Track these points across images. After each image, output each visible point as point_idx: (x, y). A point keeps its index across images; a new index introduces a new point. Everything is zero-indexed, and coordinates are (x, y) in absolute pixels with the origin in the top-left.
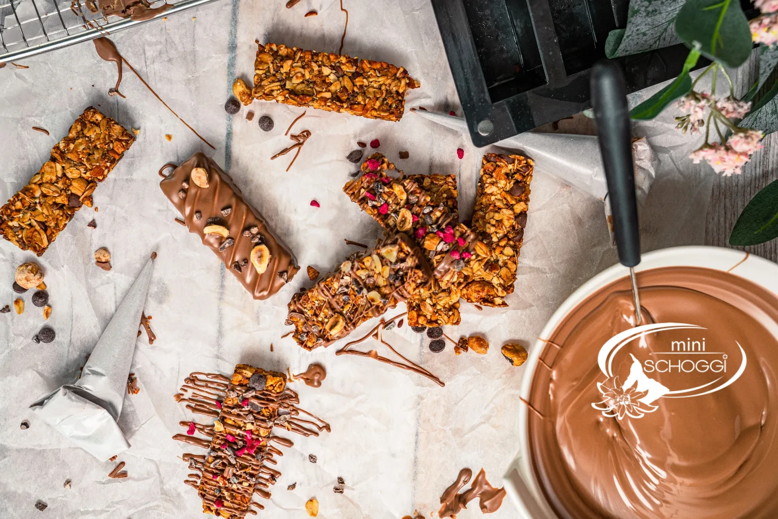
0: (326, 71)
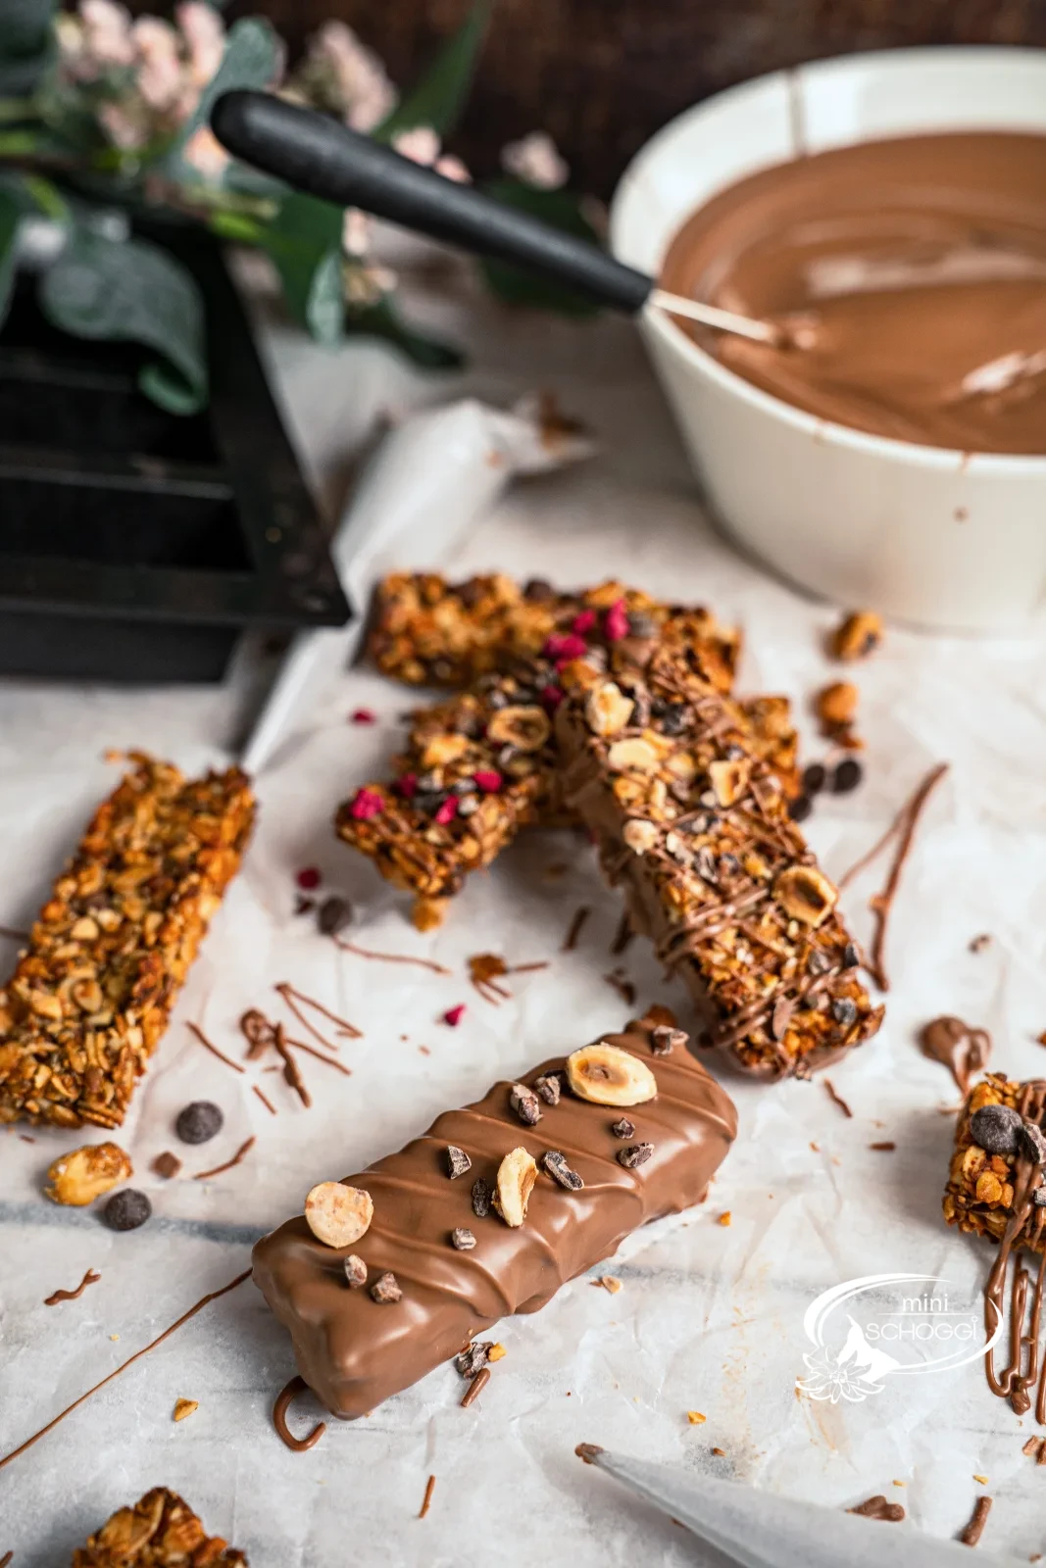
0: (86, 929)
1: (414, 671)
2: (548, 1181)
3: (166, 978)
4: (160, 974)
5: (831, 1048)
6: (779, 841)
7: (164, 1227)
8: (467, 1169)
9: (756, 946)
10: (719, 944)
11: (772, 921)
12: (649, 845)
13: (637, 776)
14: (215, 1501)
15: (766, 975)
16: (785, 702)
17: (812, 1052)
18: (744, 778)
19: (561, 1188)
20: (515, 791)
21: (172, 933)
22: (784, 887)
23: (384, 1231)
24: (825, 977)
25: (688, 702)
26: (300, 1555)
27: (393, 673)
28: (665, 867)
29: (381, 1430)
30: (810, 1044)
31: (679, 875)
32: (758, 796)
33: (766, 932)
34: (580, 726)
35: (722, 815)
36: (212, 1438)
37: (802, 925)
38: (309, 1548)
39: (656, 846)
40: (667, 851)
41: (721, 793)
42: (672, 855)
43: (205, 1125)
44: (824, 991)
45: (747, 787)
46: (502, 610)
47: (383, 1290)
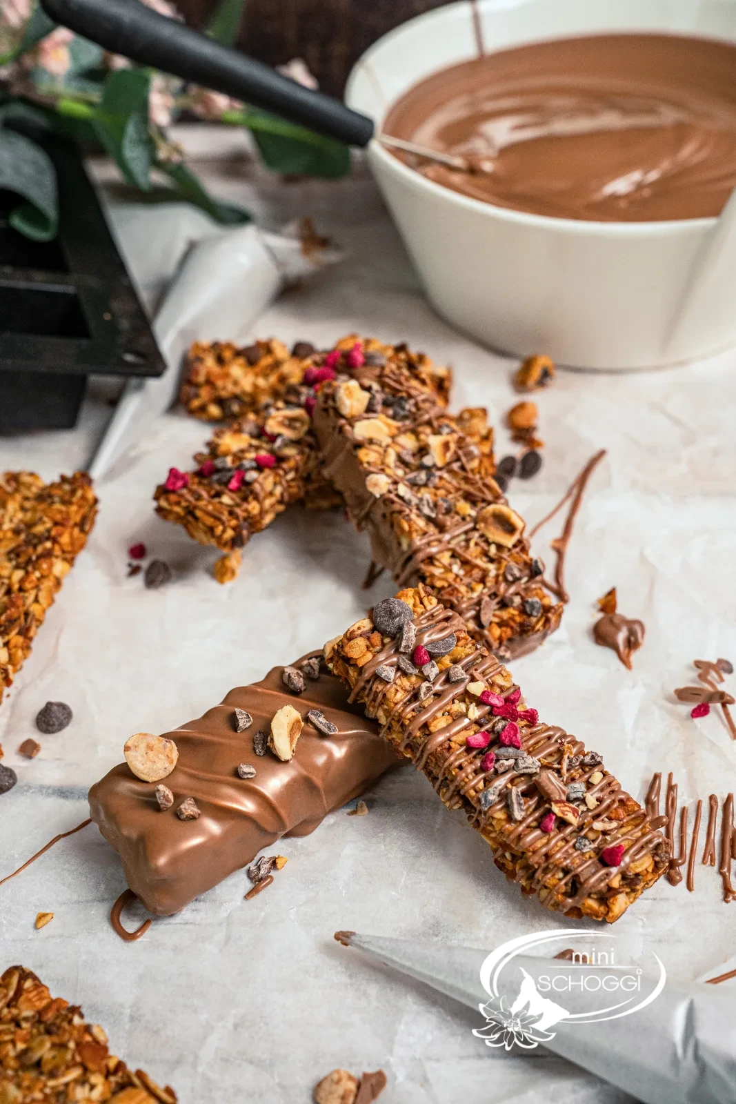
1: (214, 410)
2: (312, 730)
3: (27, 614)
4: (22, 609)
5: (525, 636)
6: (480, 490)
7: (27, 791)
8: (249, 724)
9: (465, 563)
10: (438, 560)
11: (476, 544)
12: (384, 490)
13: (375, 447)
14: (63, 980)
15: (474, 584)
16: (484, 411)
17: (510, 640)
18: (453, 446)
19: (322, 735)
20: (285, 466)
21: (30, 582)
22: (485, 520)
23: (186, 769)
24: (518, 583)
25: (410, 396)
26: (128, 1015)
27: (198, 413)
28: (396, 507)
29: (191, 923)
30: (509, 631)
31: (407, 511)
32: (464, 459)
33: (473, 553)
34: (331, 412)
35: (438, 473)
36: (61, 936)
37: (500, 547)
38: (134, 1009)
39: (390, 492)
40: (398, 496)
41: (435, 457)
42: (401, 498)
43: (57, 718)
44: (517, 594)
45: (456, 453)
46: (277, 364)
47: (185, 809)
